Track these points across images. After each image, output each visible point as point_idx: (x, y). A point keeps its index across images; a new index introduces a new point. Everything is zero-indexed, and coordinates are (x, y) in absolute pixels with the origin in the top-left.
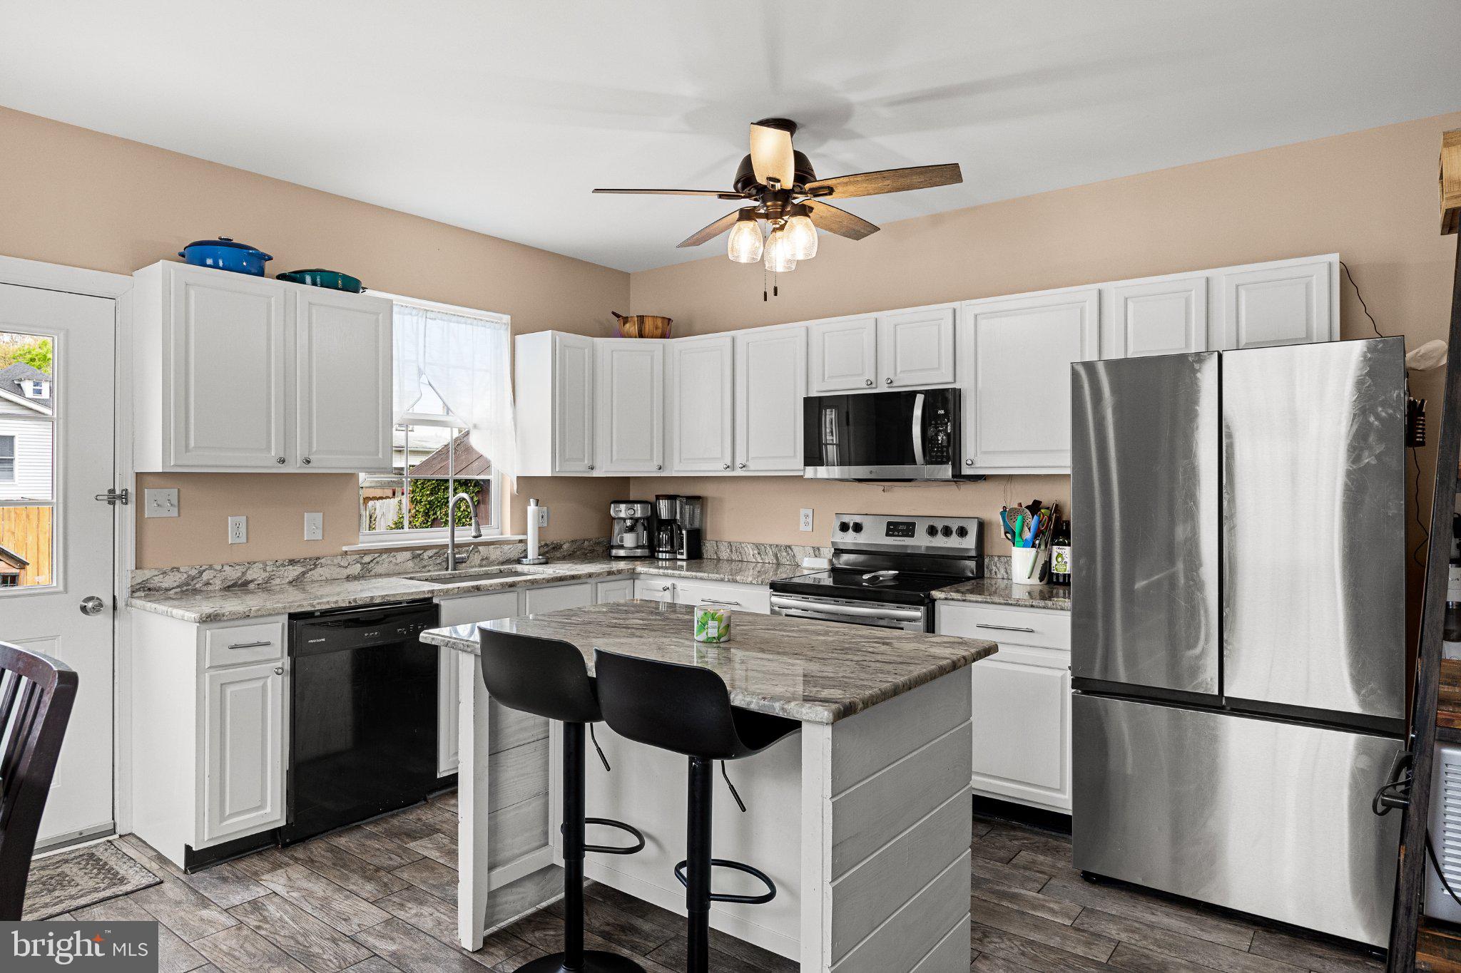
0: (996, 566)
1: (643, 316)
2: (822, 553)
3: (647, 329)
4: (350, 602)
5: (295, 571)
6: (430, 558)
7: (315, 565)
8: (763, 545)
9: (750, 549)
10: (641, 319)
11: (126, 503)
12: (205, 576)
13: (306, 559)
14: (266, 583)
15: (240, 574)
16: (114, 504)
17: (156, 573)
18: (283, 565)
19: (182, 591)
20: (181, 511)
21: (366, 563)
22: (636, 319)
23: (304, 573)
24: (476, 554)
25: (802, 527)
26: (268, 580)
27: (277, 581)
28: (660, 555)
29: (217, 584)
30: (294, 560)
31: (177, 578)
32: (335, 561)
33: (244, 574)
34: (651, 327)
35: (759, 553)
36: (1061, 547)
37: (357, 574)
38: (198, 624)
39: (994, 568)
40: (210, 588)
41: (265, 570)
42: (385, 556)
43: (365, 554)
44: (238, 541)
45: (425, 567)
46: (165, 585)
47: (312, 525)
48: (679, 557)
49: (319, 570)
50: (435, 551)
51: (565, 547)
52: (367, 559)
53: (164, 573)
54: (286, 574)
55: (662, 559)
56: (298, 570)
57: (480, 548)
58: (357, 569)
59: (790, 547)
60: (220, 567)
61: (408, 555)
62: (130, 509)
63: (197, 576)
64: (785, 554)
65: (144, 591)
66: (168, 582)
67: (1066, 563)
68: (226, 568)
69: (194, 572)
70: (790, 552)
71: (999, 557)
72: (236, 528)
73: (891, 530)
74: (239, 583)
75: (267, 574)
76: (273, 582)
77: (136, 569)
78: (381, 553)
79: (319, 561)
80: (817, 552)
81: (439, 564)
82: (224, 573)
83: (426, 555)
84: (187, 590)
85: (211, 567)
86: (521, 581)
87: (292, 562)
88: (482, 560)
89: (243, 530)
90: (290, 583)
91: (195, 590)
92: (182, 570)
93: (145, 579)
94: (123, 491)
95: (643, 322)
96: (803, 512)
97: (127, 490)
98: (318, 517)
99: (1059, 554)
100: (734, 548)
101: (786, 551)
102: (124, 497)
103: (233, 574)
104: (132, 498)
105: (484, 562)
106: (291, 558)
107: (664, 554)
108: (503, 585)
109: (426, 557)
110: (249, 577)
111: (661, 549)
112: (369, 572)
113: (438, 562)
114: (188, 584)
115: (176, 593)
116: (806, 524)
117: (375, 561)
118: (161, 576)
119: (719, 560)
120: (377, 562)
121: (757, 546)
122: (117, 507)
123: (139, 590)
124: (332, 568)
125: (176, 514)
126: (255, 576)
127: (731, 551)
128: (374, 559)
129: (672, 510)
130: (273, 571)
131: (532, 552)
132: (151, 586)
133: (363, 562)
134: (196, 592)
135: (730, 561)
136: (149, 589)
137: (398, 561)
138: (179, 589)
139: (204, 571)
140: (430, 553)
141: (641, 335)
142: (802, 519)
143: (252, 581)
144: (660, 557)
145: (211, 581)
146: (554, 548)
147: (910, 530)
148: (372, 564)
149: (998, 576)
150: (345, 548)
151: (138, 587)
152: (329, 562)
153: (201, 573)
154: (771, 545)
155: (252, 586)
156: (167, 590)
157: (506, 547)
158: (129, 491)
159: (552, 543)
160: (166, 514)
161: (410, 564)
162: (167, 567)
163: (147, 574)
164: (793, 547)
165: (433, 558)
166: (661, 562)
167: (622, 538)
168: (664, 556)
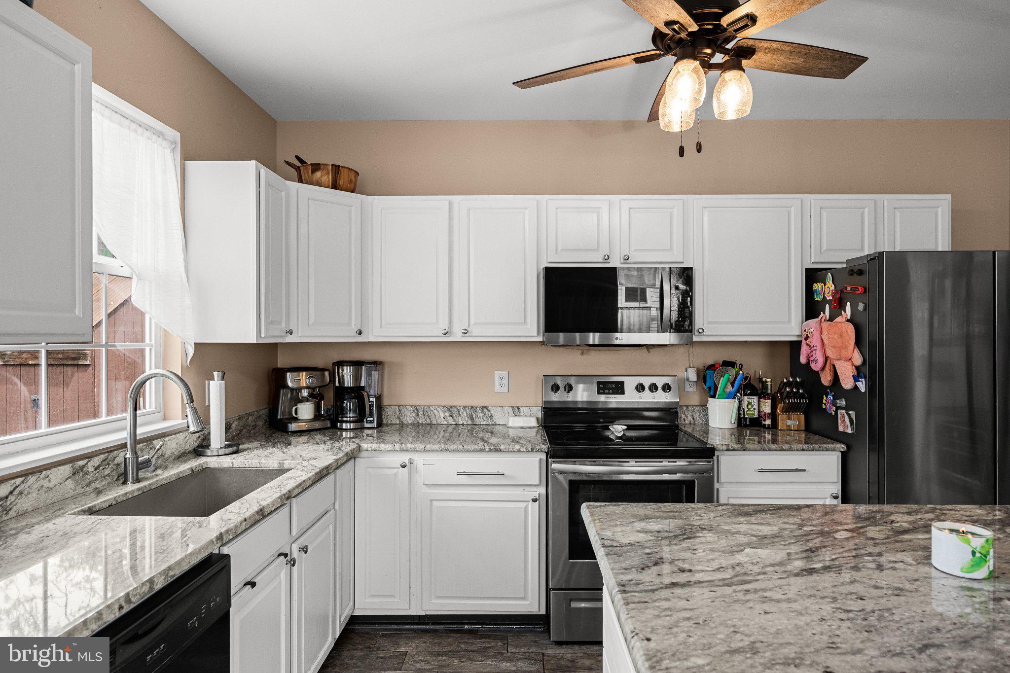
0: (685, 414)
1: (339, 166)
2: (522, 411)
3: (342, 181)
6: (95, 469)
8: (456, 407)
9: (441, 412)
10: (336, 168)
21: (4, 498)
22: (330, 168)
25: (497, 388)
28: (344, 426)
34: (346, 179)
35: (451, 416)
36: (751, 397)
39: (683, 416)
42: (32, 480)
45: (89, 484)
48: (366, 425)
50: (103, 456)
52: (3, 490)
55: (346, 430)
57: (155, 443)
59: (486, 407)
61: (67, 470)
64: (481, 414)
67: (755, 409)
70: (487, 412)
71: (687, 407)
73: (602, 388)
78: (28, 476)
80: (516, 410)
81: (108, 475)
83: (90, 466)
86: (294, 489)
95: (338, 172)
96: (497, 374)
99: (749, 402)
100: (421, 413)
101: (483, 412)
107: (348, 424)
109: (91, 469)
111: (345, 419)
112: (9, 512)
113: (107, 473)
116: (501, 385)
117: (16, 493)
119: (403, 425)
120: (21, 493)
121: (449, 409)
127: (418, 415)
128: (15, 488)
129: (357, 377)
131: (217, 438)
137: (52, 484)
140: (96, 461)
141: (335, 186)
142: (497, 381)
144: (344, 427)
147: (619, 389)
148: (13, 498)
149: (686, 422)
154: (465, 407)
157: (181, 437)
161: (70, 484)
164: (490, 408)
165: (101, 468)
166: (344, 433)
167: (296, 410)
168: (348, 426)
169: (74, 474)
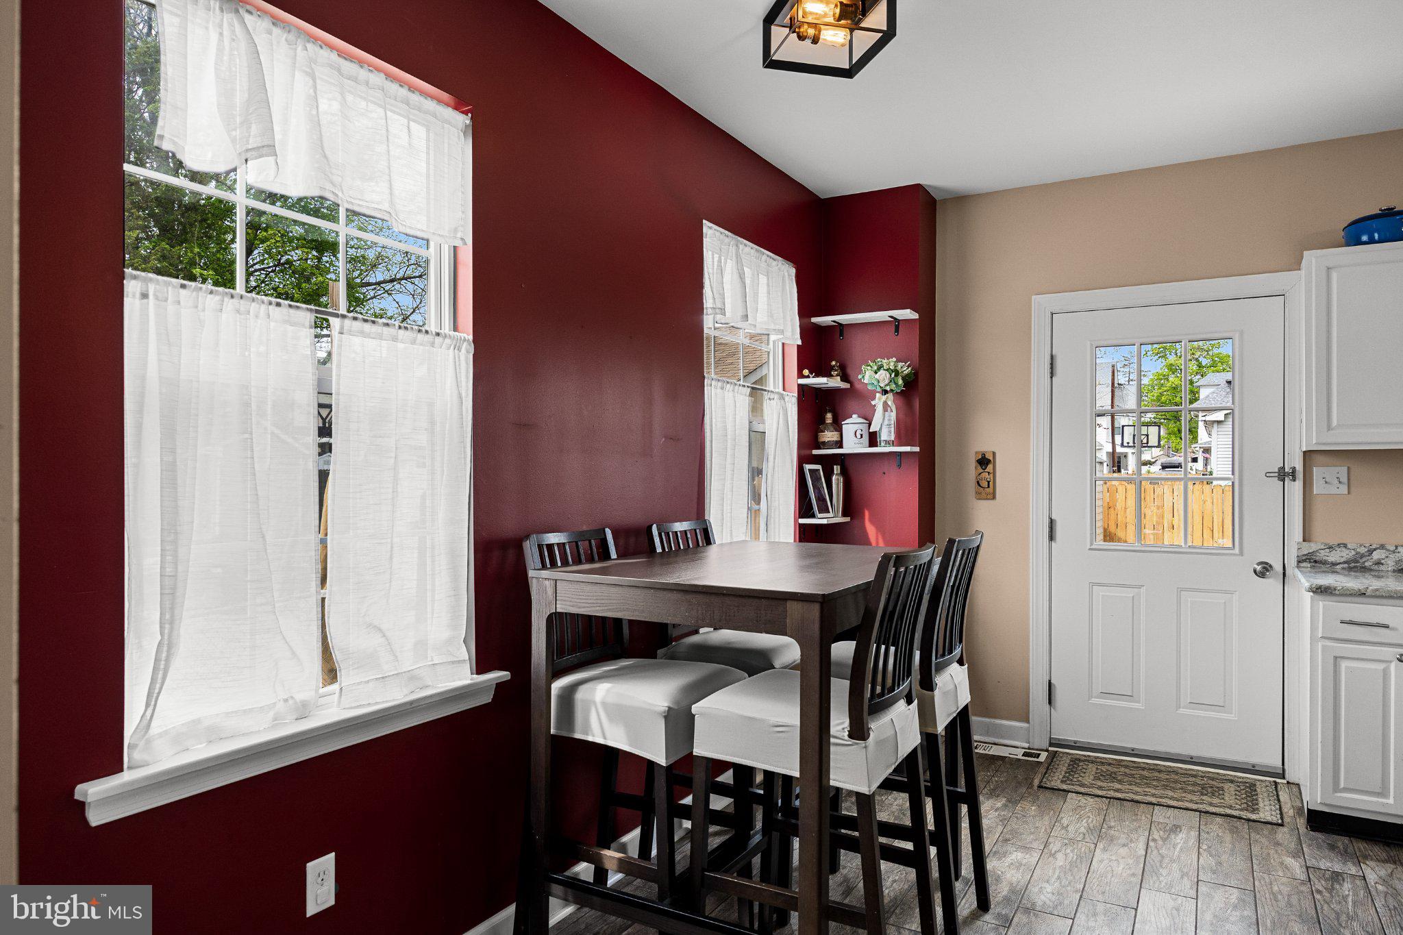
11: (1294, 480)
12: (1376, 555)
16: (1283, 481)
17: (1323, 547)
19: (1350, 567)
20: (1351, 489)
29: (1390, 565)
31: (1344, 554)
38: (1312, 594)
40: (1382, 568)
46: (1331, 559)
53: (1330, 547)
60: (1392, 548)
62: (1298, 486)
63: (1367, 554)
65: (1310, 562)
66: (1337, 556)
68: (1401, 549)
69: (1363, 550)
77: (1304, 541)
82: (1397, 554)
84: (1356, 567)
85: (1382, 547)
91: (1364, 568)
92: (1349, 546)
93: (1311, 551)
94: (1291, 468)
97: (1295, 468)
102: (1293, 474)
104: (1300, 475)
114: (1356, 561)
115: (1344, 568)
118: (1328, 551)
122: (1286, 483)
123: (1304, 561)
125: (1345, 492)
132: (1317, 559)
134: (1366, 570)
136: (1317, 561)
138: (1346, 565)
139: (1375, 549)
145: (1382, 561)
151: (1304, 558)
153: (1371, 551)
156: (1335, 564)
158: (1297, 469)
160: (1334, 492)
162: (1334, 543)
163: (1313, 546)
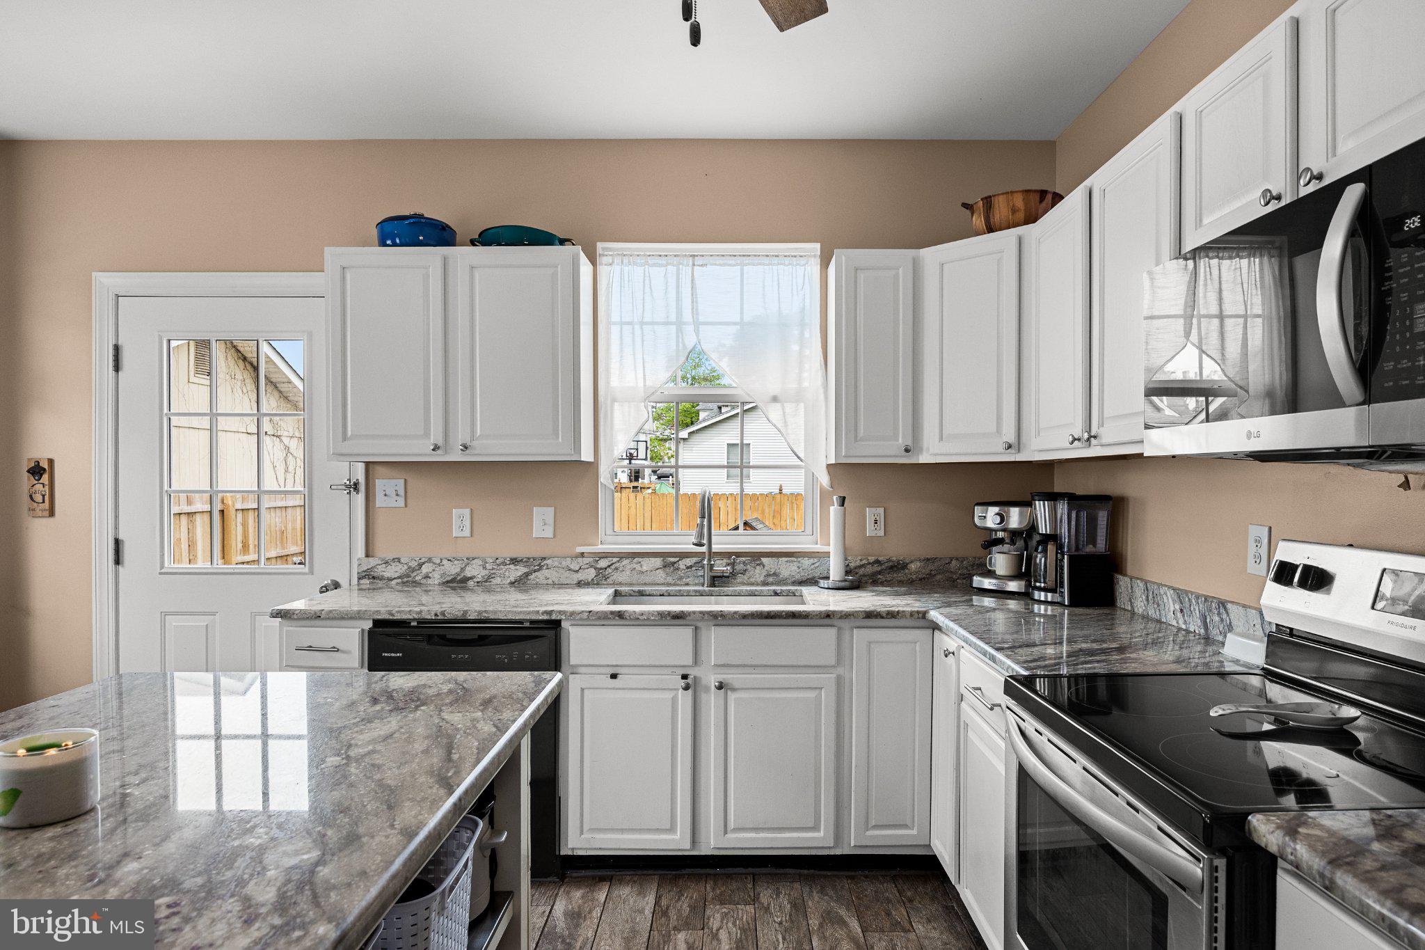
4: (436, 615)
5: (517, 571)
6: (688, 568)
7: (541, 568)
8: (1188, 593)
9: (1171, 599)
11: (358, 493)
12: (425, 569)
13: (529, 559)
14: (486, 581)
15: (459, 570)
16: (350, 493)
17: (380, 562)
18: (504, 564)
19: (403, 583)
20: (409, 501)
21: (601, 569)
23: (527, 575)
24: (758, 567)
25: (1251, 566)
26: (488, 579)
27: (498, 580)
28: (1037, 595)
29: (436, 578)
30: (516, 559)
31: (398, 569)
32: (564, 563)
33: (463, 570)
34: (1007, 211)
35: (1182, 611)
37: (590, 580)
40: (430, 581)
41: (485, 568)
42: (626, 562)
43: (600, 558)
44: (460, 535)
45: (681, 578)
46: (387, 575)
47: (542, 521)
48: (1059, 599)
49: (545, 572)
50: (695, 560)
51: (913, 566)
52: (603, 563)
53: (386, 563)
54: (507, 574)
55: (1040, 602)
56: (521, 570)
57: (764, 560)
58: (590, 574)
59: (1223, 604)
60: (438, 561)
61: (658, 562)
62: (360, 499)
63: (417, 568)
64: (1217, 618)
65: (369, 579)
66: (392, 571)
68: (445, 562)
69: (414, 564)
70: (1224, 616)
72: (460, 521)
73: (1386, 593)
74: (459, 578)
75: (487, 572)
76: (494, 581)
77: (366, 556)
78: (621, 558)
79: (545, 562)
82: (442, 567)
83: (682, 564)
84: (407, 582)
85: (430, 560)
86: (694, 612)
87: (514, 561)
88: (768, 575)
89: (467, 523)
90: (512, 583)
91: (415, 582)
92: (402, 561)
93: (370, 567)
94: (356, 480)
97: (359, 479)
98: (550, 511)
100: (1152, 596)
101: (1219, 613)
102: (356, 486)
103: (452, 569)
104: (362, 487)
105: (771, 579)
106: (514, 556)
107: (1042, 593)
108: (662, 615)
109: (682, 567)
110: (468, 573)
111: (1038, 584)
112: (606, 580)
114: (408, 576)
115: (398, 584)
117: (613, 567)
118: (384, 565)
119: (1133, 613)
120: (617, 569)
121: (1180, 594)
122: (352, 495)
123: (364, 577)
124: (561, 571)
125: (403, 505)
126: (474, 573)
127: (1148, 600)
128: (612, 565)
129: (1054, 519)
130: (493, 569)
132: (375, 574)
133: (598, 566)
134: (416, 584)
135: (1146, 618)
136: (374, 578)
137: (645, 568)
138: (399, 580)
139: (424, 563)
140: (689, 562)
143: (471, 578)
144: (1036, 597)
145: (430, 575)
146: (891, 567)
148: (609, 570)
150: (580, 549)
151: (364, 574)
152: (556, 564)
153: (420, 565)
154: (1198, 597)
155: (471, 583)
156: (390, 579)
157: (806, 562)
158: (360, 481)
159: (889, 560)
160: (394, 504)
161: (661, 576)
162: (390, 556)
163: (372, 562)
164: (1229, 606)
165: (694, 568)
166: (1036, 606)
167: (991, 559)
168: (1042, 596)
169: (665, 567)
